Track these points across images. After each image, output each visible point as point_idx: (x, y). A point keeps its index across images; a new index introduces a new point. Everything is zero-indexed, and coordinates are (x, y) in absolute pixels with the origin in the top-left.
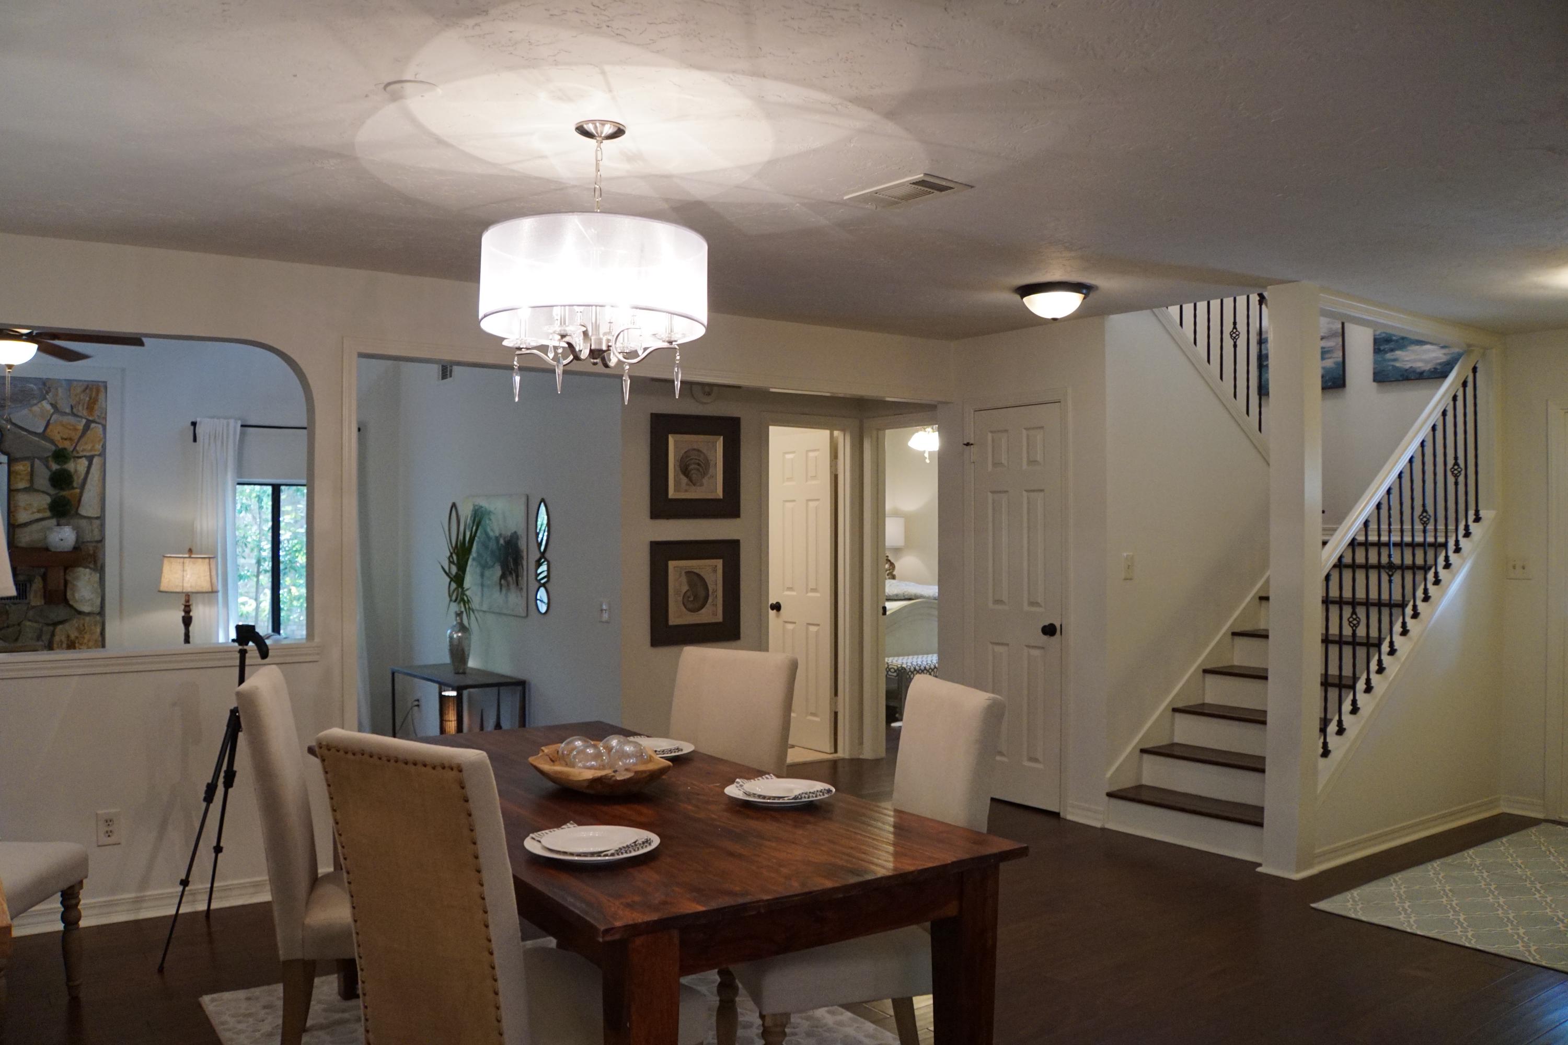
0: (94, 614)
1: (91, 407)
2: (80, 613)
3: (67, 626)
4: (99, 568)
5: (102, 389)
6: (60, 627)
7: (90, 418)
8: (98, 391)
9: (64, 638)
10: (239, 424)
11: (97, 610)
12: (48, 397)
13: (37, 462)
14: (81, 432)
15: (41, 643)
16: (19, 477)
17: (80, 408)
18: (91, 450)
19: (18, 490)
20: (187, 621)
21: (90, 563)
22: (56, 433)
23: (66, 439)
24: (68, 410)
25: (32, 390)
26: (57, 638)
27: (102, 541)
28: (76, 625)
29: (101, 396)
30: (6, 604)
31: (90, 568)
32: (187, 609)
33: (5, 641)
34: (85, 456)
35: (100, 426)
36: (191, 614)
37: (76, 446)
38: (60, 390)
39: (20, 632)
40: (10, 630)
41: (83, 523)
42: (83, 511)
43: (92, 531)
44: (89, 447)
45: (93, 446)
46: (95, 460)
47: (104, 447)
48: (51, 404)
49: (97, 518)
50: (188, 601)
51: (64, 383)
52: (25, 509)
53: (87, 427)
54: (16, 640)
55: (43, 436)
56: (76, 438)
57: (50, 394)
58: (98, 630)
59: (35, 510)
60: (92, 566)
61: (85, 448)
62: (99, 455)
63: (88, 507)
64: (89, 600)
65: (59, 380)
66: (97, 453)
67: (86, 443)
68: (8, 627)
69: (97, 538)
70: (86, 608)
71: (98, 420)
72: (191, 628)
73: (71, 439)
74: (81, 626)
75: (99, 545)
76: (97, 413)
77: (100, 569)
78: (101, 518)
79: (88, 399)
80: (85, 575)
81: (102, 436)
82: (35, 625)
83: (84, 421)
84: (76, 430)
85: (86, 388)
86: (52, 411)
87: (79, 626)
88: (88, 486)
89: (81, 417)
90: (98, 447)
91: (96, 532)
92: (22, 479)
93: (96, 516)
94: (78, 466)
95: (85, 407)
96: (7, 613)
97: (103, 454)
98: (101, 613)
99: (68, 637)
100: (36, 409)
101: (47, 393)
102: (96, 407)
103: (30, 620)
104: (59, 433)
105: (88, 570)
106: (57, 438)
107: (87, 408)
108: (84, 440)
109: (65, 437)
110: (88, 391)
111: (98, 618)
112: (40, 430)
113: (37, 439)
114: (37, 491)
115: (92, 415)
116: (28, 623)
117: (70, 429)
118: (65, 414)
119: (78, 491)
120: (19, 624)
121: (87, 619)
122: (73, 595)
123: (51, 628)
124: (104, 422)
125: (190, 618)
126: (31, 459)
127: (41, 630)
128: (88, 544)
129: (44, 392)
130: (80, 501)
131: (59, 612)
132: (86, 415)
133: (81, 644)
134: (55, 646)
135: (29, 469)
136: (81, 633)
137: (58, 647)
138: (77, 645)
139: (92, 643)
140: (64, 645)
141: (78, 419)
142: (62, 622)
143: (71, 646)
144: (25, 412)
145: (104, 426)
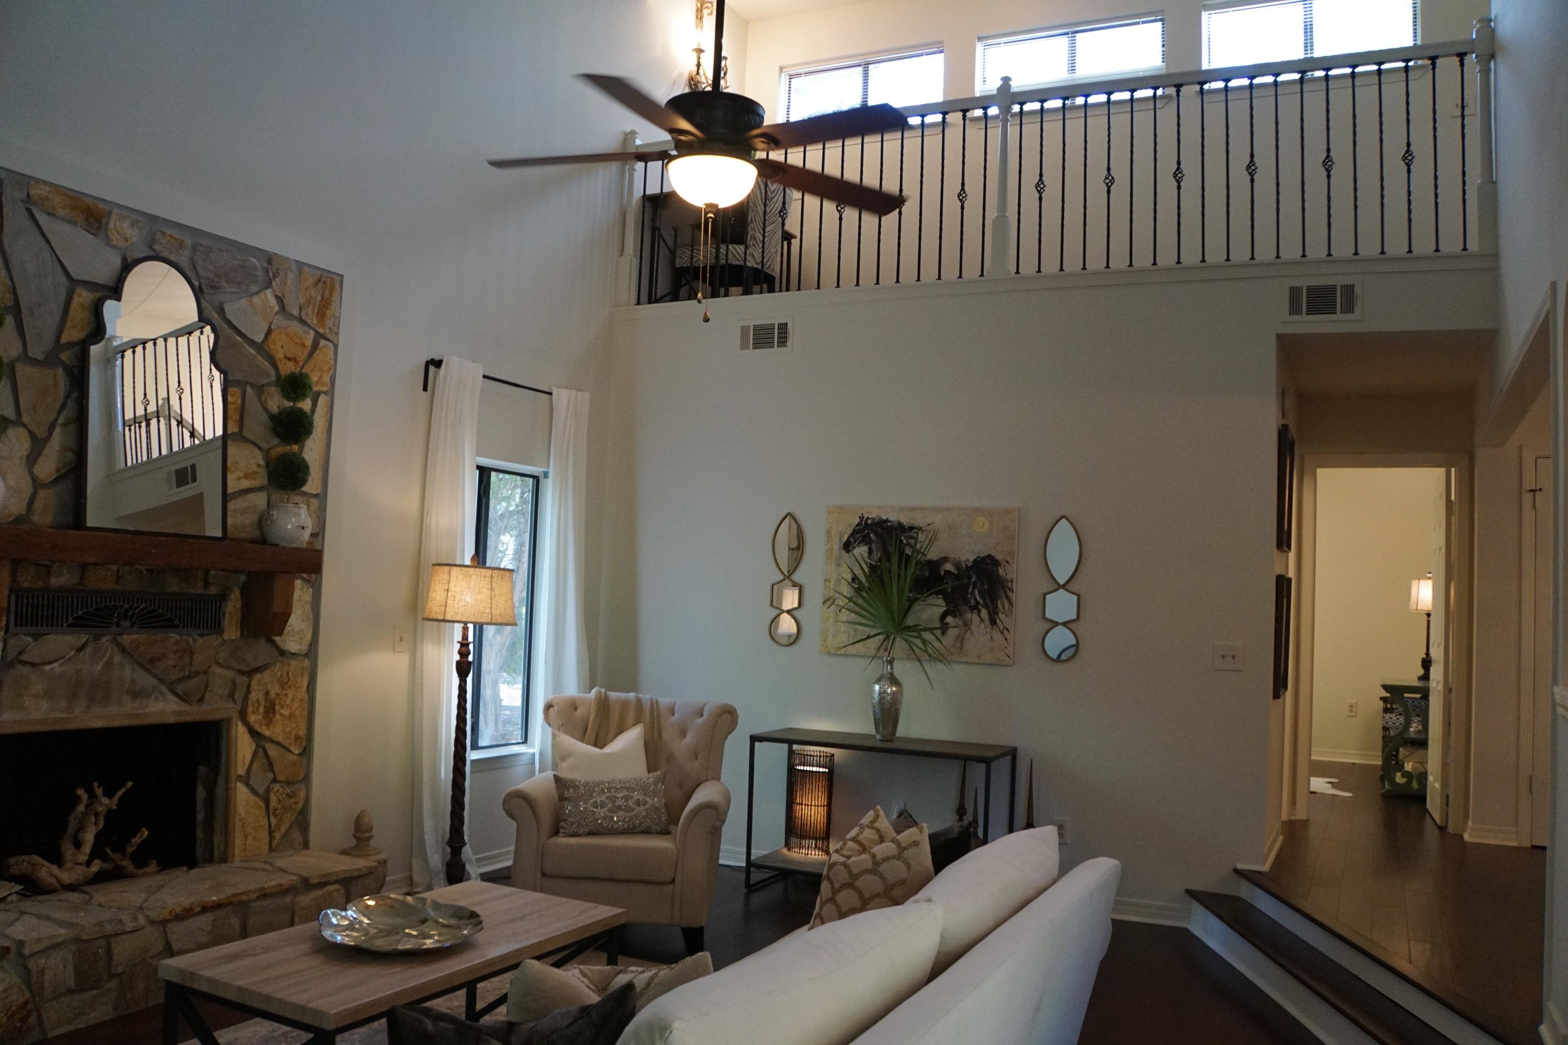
0: (300, 655)
1: (322, 315)
2: (286, 654)
3: (266, 675)
4: (313, 578)
5: (337, 287)
6: (258, 676)
7: (320, 330)
8: (332, 288)
9: (261, 697)
10: (481, 372)
11: (304, 648)
12: (273, 284)
13: (249, 389)
14: (308, 350)
15: (231, 705)
17: (310, 312)
18: (318, 382)
20: (465, 668)
22: (278, 347)
23: (289, 359)
24: (295, 312)
25: (255, 268)
26: (253, 696)
27: (320, 534)
28: (279, 673)
29: (335, 298)
31: (306, 582)
32: (468, 648)
33: (187, 702)
34: (309, 392)
35: (330, 344)
37: (300, 373)
38: (289, 279)
39: (206, 684)
40: (196, 680)
42: (306, 482)
44: (316, 377)
45: (321, 377)
46: (322, 400)
47: (333, 379)
48: (277, 297)
49: (316, 496)
51: (294, 265)
52: (231, 470)
53: (315, 345)
54: (200, 700)
55: (263, 349)
56: (302, 357)
57: (277, 280)
58: (308, 683)
59: (242, 475)
60: (307, 577)
61: (311, 378)
62: (326, 393)
63: (308, 478)
64: (299, 631)
65: (288, 260)
66: (324, 389)
67: (313, 370)
68: (189, 677)
70: (293, 647)
71: (329, 336)
73: (296, 360)
74: (285, 674)
76: (329, 323)
77: (317, 581)
78: (323, 496)
79: (319, 298)
80: (302, 589)
81: (332, 362)
82: (226, 672)
83: (313, 333)
84: (303, 345)
85: (319, 281)
86: (276, 308)
87: (281, 675)
88: (311, 435)
89: (309, 326)
90: (327, 378)
91: (314, 518)
92: (230, 418)
93: (315, 492)
95: (316, 311)
96: (192, 651)
97: (331, 393)
98: (313, 654)
99: (267, 693)
100: (256, 300)
101: (273, 276)
102: (329, 313)
103: (221, 666)
104: (282, 347)
105: (302, 583)
106: (279, 355)
107: (318, 313)
108: (311, 364)
109: (289, 355)
110: (320, 285)
111: (307, 662)
112: (260, 339)
113: (253, 352)
114: (246, 440)
115: (323, 327)
116: (218, 670)
117: (296, 343)
118: (291, 317)
119: (297, 447)
120: (206, 673)
121: (293, 664)
123: (245, 679)
124: (334, 338)
126: (243, 385)
127: (234, 683)
129: (271, 274)
131: (259, 651)
132: (315, 322)
133: (282, 707)
134: (250, 709)
135: (239, 402)
136: (283, 688)
137: (253, 712)
138: (277, 707)
139: (296, 705)
140: (261, 709)
141: (305, 328)
142: (258, 670)
143: (270, 710)
144: (243, 302)
145: (336, 347)
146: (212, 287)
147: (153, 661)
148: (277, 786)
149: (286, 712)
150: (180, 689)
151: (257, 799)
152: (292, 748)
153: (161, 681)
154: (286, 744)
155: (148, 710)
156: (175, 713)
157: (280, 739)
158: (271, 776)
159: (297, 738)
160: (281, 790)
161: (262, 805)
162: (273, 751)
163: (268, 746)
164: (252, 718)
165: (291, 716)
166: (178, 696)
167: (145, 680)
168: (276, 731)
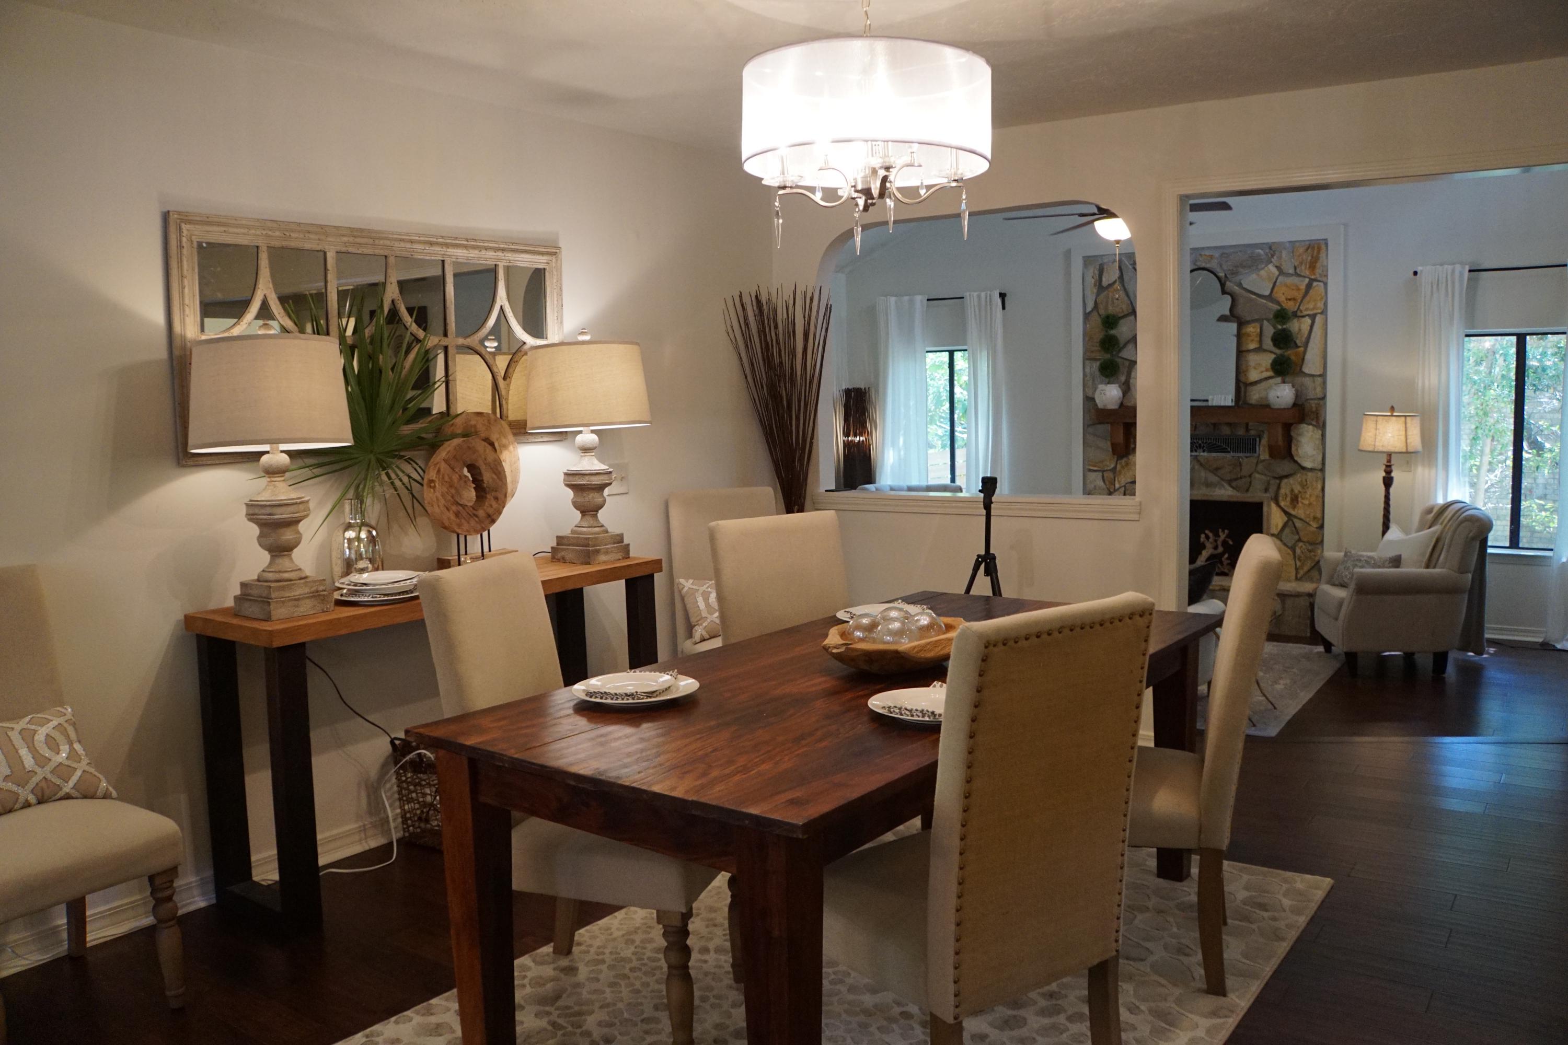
0: (1315, 470)
1: (1313, 266)
2: (1304, 468)
3: (1291, 480)
4: (1321, 424)
5: (1323, 247)
6: (1285, 481)
7: (1313, 277)
8: (1319, 249)
9: (1288, 492)
10: (1467, 268)
11: (1320, 467)
12: (1273, 260)
13: (1265, 323)
14: (1304, 291)
15: (1268, 495)
16: (1250, 338)
17: (1303, 267)
18: (1314, 309)
19: (1249, 351)
20: (1388, 482)
21: (1313, 420)
22: (1280, 296)
23: (1290, 300)
24: (1291, 271)
25: (1259, 255)
26: (1282, 491)
27: (1324, 398)
28: (1300, 480)
29: (1323, 255)
30: (1239, 457)
31: (1313, 425)
32: (1388, 469)
33: (1238, 491)
34: (1308, 315)
35: (1321, 284)
36: (1393, 474)
37: (1299, 306)
38: (1284, 254)
39: (1250, 483)
40: (1243, 480)
41: (1307, 381)
42: (1306, 370)
43: (1315, 389)
44: (1311, 306)
45: (1316, 304)
46: (1318, 319)
47: (1326, 304)
48: (1277, 267)
49: (1320, 376)
50: (1389, 461)
51: (1288, 245)
52: (1255, 368)
53: (1309, 287)
54: (1247, 490)
55: (1270, 297)
56: (1299, 296)
57: (1275, 257)
58: (1319, 487)
59: (1264, 369)
60: (1314, 423)
61: (1308, 307)
62: (1321, 313)
63: (1311, 365)
64: (1311, 456)
65: (1283, 243)
66: (1320, 311)
67: (1309, 302)
68: (1240, 478)
69: (1320, 395)
70: (1308, 464)
71: (1319, 279)
72: (1392, 490)
73: (1294, 299)
74: (1304, 480)
75: (1321, 402)
76: (1318, 271)
77: (1322, 427)
78: (1323, 376)
79: (1310, 258)
80: (1308, 432)
81: (1324, 293)
82: (1263, 477)
83: (1307, 280)
84: (1299, 289)
85: (1309, 248)
86: (1277, 273)
87: (1302, 480)
88: (1311, 345)
89: (1305, 277)
90: (1320, 305)
91: (1319, 389)
92: (1252, 340)
93: (1318, 373)
94: (1302, 325)
95: (1308, 266)
96: (1240, 464)
97: (1324, 312)
98: (1322, 470)
99: (1292, 490)
100: (1263, 273)
101: (1273, 256)
102: (1318, 265)
103: (1258, 473)
104: (1284, 294)
105: (1311, 427)
106: (1282, 298)
107: (1310, 267)
108: (1307, 298)
109: (1289, 297)
110: (1309, 250)
111: (1319, 474)
112: (1267, 293)
113: (1265, 301)
114: (1265, 351)
115: (1314, 274)
116: (1257, 476)
117: (1294, 289)
118: (1291, 275)
119: (1302, 349)
120: (1250, 476)
121: (1310, 474)
122: (1297, 450)
123: (1278, 481)
124: (1324, 279)
125: (1392, 479)
126: (1260, 320)
127: (1269, 483)
128: (1312, 402)
129: (1270, 255)
130: (1303, 359)
131: (1284, 467)
132: (1308, 274)
133: (1303, 499)
134: (1281, 498)
135: (1259, 330)
136: (1303, 488)
137: (1283, 500)
138: (1300, 499)
139: (1313, 499)
140: (1289, 499)
141: (1301, 279)
142: (1287, 476)
143: (1295, 500)
144: (1254, 276)
145: (1326, 284)
146: (1232, 274)
147: (1217, 469)
148: (1301, 544)
149: (1307, 502)
150: (1234, 484)
151: (1286, 548)
152: (1311, 523)
153: (1222, 479)
154: (1308, 520)
155: (1215, 493)
156: (1229, 496)
157: (1302, 517)
158: (1297, 537)
159: (1315, 518)
160: (1304, 547)
161: (1291, 553)
162: (1298, 524)
163: (1295, 520)
164: (1282, 504)
165: (1310, 504)
166: (1232, 487)
167: (1213, 478)
168: (1299, 512)
